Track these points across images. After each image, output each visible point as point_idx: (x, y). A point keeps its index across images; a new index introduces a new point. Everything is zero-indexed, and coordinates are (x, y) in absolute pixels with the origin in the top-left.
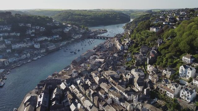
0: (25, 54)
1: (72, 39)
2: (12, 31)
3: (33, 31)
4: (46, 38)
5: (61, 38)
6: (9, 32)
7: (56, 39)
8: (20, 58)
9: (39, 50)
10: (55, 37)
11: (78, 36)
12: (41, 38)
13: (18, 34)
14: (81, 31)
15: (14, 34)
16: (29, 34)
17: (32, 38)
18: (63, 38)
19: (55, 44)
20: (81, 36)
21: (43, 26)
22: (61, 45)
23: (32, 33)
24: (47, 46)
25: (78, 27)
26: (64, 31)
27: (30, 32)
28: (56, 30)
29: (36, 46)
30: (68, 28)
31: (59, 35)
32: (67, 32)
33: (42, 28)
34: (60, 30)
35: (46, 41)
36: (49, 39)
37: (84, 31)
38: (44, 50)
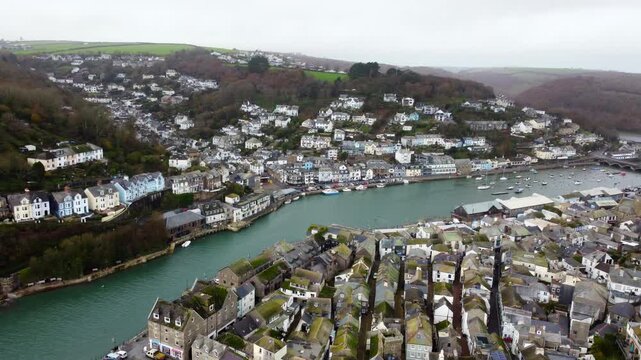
0: (361, 168)
1: (528, 159)
2: (363, 111)
3: (414, 117)
4: (441, 141)
5: (488, 149)
6: (352, 112)
7: (470, 149)
8: (345, 176)
9: (403, 168)
10: (469, 142)
11: (556, 152)
12: (426, 141)
13: (371, 121)
14: (580, 139)
15: (363, 118)
16: (399, 124)
17: (400, 134)
18: (494, 150)
19: (458, 161)
20: (571, 153)
21: (446, 108)
22: (479, 167)
23: (407, 123)
24: (431, 161)
25: (577, 127)
26: (513, 130)
27: (402, 118)
28: (484, 123)
29: (399, 157)
30: (533, 122)
31: (488, 140)
32: (522, 134)
33: (440, 112)
34: (500, 125)
35: (436, 148)
36: (448, 145)
37: (592, 139)
38: (418, 172)
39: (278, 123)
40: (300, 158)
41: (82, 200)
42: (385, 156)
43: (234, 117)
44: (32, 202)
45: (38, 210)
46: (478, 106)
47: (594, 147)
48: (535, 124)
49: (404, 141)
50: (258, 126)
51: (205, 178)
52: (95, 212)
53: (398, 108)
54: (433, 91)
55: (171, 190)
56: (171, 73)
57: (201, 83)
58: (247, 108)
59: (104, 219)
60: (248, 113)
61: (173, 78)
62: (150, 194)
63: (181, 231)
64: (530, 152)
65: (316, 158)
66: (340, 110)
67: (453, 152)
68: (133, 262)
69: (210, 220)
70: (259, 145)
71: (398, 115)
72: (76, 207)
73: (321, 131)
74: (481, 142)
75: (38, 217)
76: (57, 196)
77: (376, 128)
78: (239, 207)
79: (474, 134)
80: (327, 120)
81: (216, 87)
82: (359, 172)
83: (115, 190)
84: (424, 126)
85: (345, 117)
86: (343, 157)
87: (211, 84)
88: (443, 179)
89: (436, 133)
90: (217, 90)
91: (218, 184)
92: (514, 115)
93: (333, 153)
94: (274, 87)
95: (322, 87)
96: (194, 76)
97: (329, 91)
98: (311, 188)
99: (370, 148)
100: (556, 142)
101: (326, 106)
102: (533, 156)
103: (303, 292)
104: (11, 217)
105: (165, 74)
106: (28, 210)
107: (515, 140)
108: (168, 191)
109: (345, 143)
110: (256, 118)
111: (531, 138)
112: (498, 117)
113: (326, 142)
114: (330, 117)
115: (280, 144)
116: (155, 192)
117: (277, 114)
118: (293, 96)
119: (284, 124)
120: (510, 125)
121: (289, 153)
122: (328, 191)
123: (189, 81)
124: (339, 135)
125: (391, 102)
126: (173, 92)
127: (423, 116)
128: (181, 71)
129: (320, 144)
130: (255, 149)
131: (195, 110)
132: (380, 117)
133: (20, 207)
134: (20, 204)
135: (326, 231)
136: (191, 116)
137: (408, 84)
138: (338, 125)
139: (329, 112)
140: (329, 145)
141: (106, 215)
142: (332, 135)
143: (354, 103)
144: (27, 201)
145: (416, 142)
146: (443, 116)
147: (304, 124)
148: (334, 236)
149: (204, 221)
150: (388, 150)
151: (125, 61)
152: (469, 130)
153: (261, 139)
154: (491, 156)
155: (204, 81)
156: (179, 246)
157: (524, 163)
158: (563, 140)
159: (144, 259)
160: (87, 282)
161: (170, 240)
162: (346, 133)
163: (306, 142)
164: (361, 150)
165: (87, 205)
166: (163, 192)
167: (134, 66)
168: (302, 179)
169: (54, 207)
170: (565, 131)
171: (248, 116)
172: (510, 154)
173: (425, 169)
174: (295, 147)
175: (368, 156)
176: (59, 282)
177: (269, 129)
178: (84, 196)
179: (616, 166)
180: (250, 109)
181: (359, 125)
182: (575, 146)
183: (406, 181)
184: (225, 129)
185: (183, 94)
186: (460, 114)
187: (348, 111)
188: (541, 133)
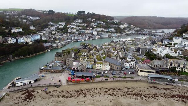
1: (124, 33)
2: (83, 22)
3: (96, 24)
4: (104, 30)
6: (80, 23)
9: (95, 36)
10: (110, 30)
11: (130, 32)
12: (100, 29)
13: (86, 25)
14: (135, 29)
15: (83, 24)
16: (92, 25)
17: (93, 28)
18: (116, 31)
19: (108, 34)
20: (134, 32)
21: (104, 22)
22: (113, 35)
23: (95, 25)
24: (102, 34)
25: (134, 26)
26: (120, 27)
27: (93, 24)
28: (113, 25)
29: (94, 33)
30: (124, 25)
31: (114, 29)
32: (122, 28)
33: (102, 22)
34: (117, 26)
35: (103, 31)
36: (105, 30)
37: (138, 29)
38: (99, 37)
39: (60, 27)
40: (68, 35)
41: (23, 39)
42: (90, 33)
43: (47, 26)
44: (12, 39)
45: (13, 41)
46: (111, 21)
47: (139, 31)
48: (125, 26)
49: (94, 30)
50: (55, 28)
51: (49, 36)
52: (26, 42)
53: (92, 22)
54: (100, 18)
55: (42, 39)
56: (24, 16)
57: (34, 18)
58: (50, 23)
59: (29, 44)
60: (51, 25)
61: (24, 17)
62: (37, 39)
63: (48, 48)
64: (125, 32)
65: (73, 34)
66: (76, 23)
67: (107, 32)
68: (39, 53)
69: (53, 45)
70: (56, 32)
71: (92, 23)
72: (22, 41)
73: (73, 28)
74: (113, 30)
75: (13, 43)
76: (17, 38)
77: (87, 27)
78: (59, 43)
79: (111, 28)
80: (74, 25)
81: (39, 19)
82: (85, 37)
83: (30, 37)
84: (99, 26)
85: (78, 24)
86: (80, 34)
87: (37, 18)
88: (105, 38)
89: (102, 27)
90: (40, 19)
91: (52, 38)
92: (120, 23)
93: (77, 33)
94: (57, 18)
95: (71, 17)
96: (31, 16)
97: (73, 18)
98: (74, 40)
99: (86, 31)
100: (130, 29)
101: (73, 22)
102: (125, 33)
103: (84, 53)
104: (7, 42)
105: (22, 16)
106: (11, 41)
107: (121, 29)
108: (41, 39)
109: (80, 30)
110: (54, 26)
111: (125, 29)
112: (116, 24)
113: (75, 30)
114: (74, 24)
115: (62, 32)
116: (38, 39)
117: (59, 25)
118: (63, 20)
119: (62, 27)
120: (119, 26)
121: (66, 33)
122: (78, 41)
123: (30, 18)
124: (78, 28)
125: (90, 20)
126: (26, 21)
127: (98, 24)
128: (27, 15)
129: (73, 31)
130: (55, 33)
131: (34, 25)
132: (88, 24)
133: (9, 40)
134: (9, 39)
135: (85, 43)
136: (34, 26)
137: (93, 16)
138: (77, 26)
139: (74, 23)
140: (76, 31)
141: (29, 43)
142: (76, 29)
143: (80, 21)
144: (11, 38)
145: (97, 30)
146: (103, 24)
147: (68, 27)
148: (87, 44)
149: (52, 45)
150: (91, 32)
151: (8, 13)
152: (110, 27)
153: (56, 31)
154: (116, 33)
155: (35, 17)
156: (48, 51)
157: (123, 34)
158: (132, 29)
159: (41, 53)
160: (29, 57)
161: (45, 50)
162: (80, 28)
163: (69, 30)
164: (84, 32)
165: (24, 40)
166: (40, 39)
167: (11, 14)
168: (71, 38)
169: (17, 40)
170: (132, 27)
171: (51, 26)
172: (120, 32)
173: (101, 36)
174: (67, 32)
175: (86, 33)
176: (23, 57)
177: (58, 29)
178: (23, 38)
179: (144, 34)
180: (51, 24)
181: (82, 26)
182: (135, 30)
183: (97, 39)
184: (45, 29)
185: (29, 21)
186: (107, 23)
187: (79, 23)
188: (127, 28)
